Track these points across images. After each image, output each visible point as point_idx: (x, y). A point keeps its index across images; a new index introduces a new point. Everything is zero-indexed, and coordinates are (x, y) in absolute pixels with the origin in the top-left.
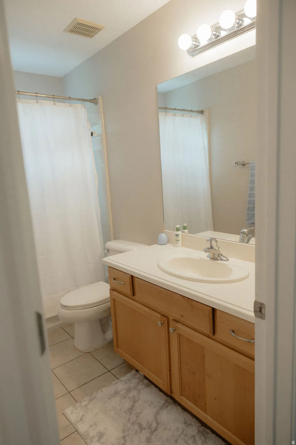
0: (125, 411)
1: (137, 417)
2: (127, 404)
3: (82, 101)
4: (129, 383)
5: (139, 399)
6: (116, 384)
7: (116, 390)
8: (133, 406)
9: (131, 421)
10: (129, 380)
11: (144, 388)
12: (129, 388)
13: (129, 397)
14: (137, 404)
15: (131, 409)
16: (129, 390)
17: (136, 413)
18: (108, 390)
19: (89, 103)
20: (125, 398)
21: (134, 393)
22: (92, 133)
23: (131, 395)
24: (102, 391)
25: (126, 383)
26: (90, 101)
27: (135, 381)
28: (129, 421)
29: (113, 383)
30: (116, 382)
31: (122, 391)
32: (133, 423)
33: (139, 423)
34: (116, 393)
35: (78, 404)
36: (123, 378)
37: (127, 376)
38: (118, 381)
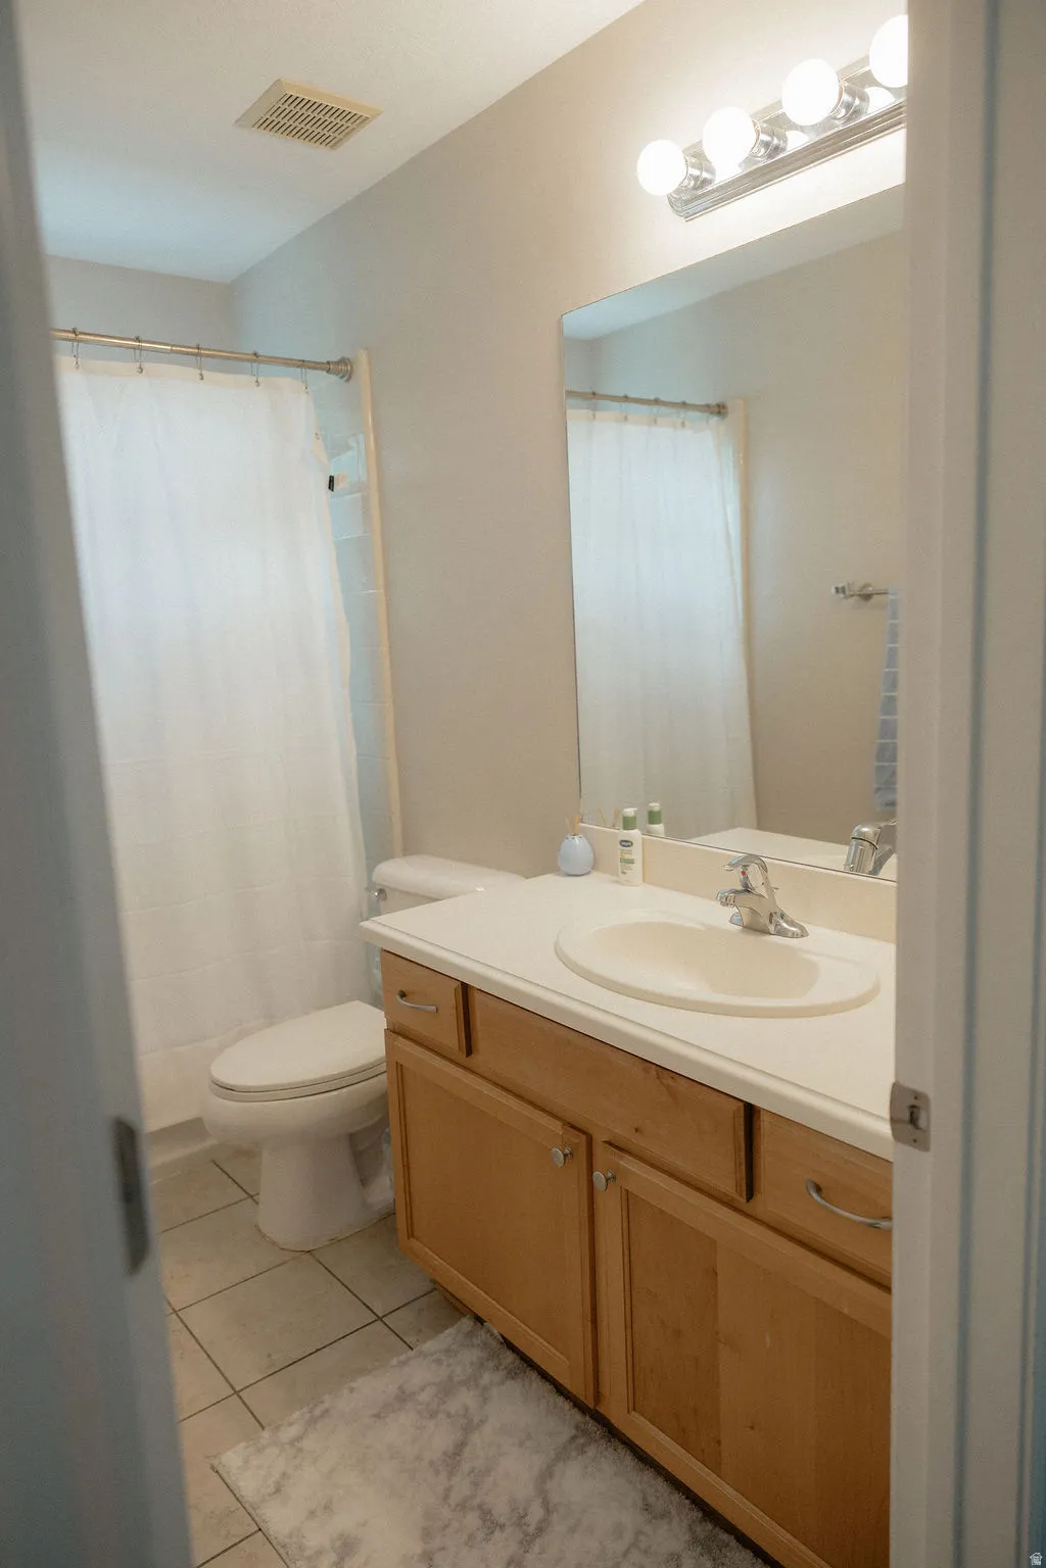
0: (431, 1463)
1: (476, 1484)
2: (441, 1438)
3: (298, 367)
4: (451, 1361)
5: (482, 1422)
6: (404, 1363)
7: (401, 1388)
8: (460, 1446)
9: (454, 1498)
10: (448, 1351)
11: (502, 1383)
12: (450, 1378)
13: (449, 1415)
14: (475, 1439)
15: (454, 1457)
16: (447, 1389)
17: (472, 1471)
18: (373, 1388)
19: (324, 373)
20: (433, 1415)
21: (466, 1398)
22: (331, 480)
23: (454, 1405)
24: (352, 1390)
25: (439, 1362)
26: (328, 367)
27: (472, 1356)
28: (446, 1497)
29: (394, 1361)
30: (403, 1358)
31: (423, 1390)
32: (462, 1506)
33: (480, 1507)
34: (403, 1397)
35: (266, 1434)
36: (429, 1346)
37: (441, 1336)
38: (411, 1353)
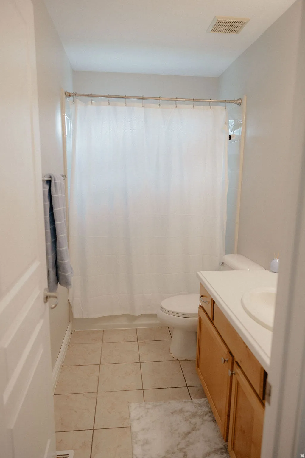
0: (179, 433)
1: (187, 446)
2: (184, 427)
3: (224, 102)
4: (199, 408)
5: (198, 429)
6: (186, 402)
7: (182, 409)
8: (190, 433)
9: (179, 447)
10: (200, 404)
11: (210, 421)
12: (196, 413)
13: (190, 422)
14: (194, 432)
15: (187, 434)
16: (194, 415)
17: (189, 441)
18: (176, 405)
20: (186, 420)
21: (198, 420)
22: (230, 137)
23: (193, 420)
24: (169, 403)
25: (196, 406)
26: (234, 102)
27: (205, 409)
28: (178, 445)
29: (184, 400)
30: (187, 400)
31: (187, 412)
32: (181, 450)
33: (185, 452)
34: (181, 411)
35: (144, 403)
36: (195, 400)
37: (200, 399)
38: (190, 400)
